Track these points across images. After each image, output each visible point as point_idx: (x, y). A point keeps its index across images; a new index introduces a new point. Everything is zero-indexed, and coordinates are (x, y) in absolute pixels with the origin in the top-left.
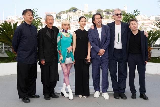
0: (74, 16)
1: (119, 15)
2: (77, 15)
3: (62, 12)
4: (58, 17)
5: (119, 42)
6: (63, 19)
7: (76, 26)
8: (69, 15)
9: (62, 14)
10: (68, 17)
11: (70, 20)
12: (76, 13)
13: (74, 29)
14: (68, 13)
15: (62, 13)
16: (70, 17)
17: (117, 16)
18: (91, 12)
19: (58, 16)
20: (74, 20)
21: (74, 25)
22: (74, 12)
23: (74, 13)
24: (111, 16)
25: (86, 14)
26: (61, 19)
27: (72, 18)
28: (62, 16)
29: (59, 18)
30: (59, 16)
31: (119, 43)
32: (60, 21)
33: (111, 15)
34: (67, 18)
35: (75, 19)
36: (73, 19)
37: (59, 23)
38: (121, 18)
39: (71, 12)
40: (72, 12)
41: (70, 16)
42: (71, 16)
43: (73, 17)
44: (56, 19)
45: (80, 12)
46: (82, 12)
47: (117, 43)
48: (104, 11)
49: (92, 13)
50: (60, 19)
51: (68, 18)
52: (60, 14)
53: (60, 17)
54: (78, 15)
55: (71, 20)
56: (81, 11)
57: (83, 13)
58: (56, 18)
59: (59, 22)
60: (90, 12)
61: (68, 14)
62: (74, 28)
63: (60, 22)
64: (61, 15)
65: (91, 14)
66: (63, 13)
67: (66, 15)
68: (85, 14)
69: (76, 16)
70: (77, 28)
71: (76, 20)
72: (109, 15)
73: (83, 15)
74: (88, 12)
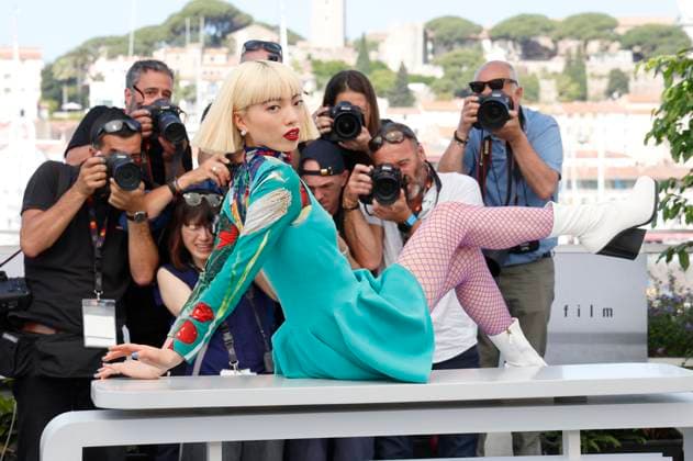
0: (212, 82)
3: (98, 42)
4: (66, 91)
9: (101, 65)
12: (230, 53)
14: (158, 55)
15: (103, 50)
18: (375, 46)
19: (62, 82)
22: (215, 42)
23: (218, 55)
24: (555, 74)
25: (326, 58)
27: (193, 100)
28: (99, 78)
29: (71, 99)
30: (71, 81)
33: (556, 65)
39: (182, 44)
40: (195, 40)
43: (202, 86)
44: (45, 113)
48: (493, 30)
49: (382, 46)
52: (83, 67)
53: (86, 89)
57: (299, 53)
58: (45, 97)
60: (364, 47)
64: (94, 70)
65: (373, 56)
66: (112, 57)
68: (316, 56)
72: (544, 70)
73: (296, 67)
74: (347, 45)
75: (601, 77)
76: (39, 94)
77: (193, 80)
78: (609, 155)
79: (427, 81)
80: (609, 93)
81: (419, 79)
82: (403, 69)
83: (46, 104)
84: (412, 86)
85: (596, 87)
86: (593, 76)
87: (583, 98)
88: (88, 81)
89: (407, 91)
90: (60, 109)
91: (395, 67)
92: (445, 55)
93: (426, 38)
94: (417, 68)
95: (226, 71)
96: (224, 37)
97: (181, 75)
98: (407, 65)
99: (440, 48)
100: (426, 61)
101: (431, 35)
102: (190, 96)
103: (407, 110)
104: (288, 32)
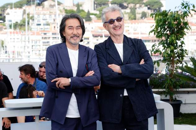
0: (39, 15)
2: (45, 12)
3: (8, 4)
6: (10, 21)
7: (45, 38)
8: (27, 12)
9: (8, 10)
10: (26, 16)
11: (28, 24)
12: (43, 7)
13: (40, 46)
14: (24, 8)
15: (9, 6)
16: (28, 17)
18: (81, 5)
20: (40, 25)
21: (40, 37)
22: (39, 4)
23: (40, 8)
24: (128, 13)
25: (68, 9)
26: (7, 23)
27: (33, 20)
28: (8, 14)
29: (1, 19)
30: (1, 15)
32: (4, 27)
33: (128, 10)
34: (21, 19)
35: (42, 22)
36: (36, 22)
37: (2, 32)
39: (30, 5)
40: (34, 4)
41: (28, 14)
42: (31, 16)
43: (36, 16)
45: (54, 5)
46: (59, 4)
48: (112, 2)
49: (83, 6)
50: (4, 21)
51: (24, 18)
52: (4, 11)
53: (5, 17)
54: (48, 12)
55: (32, 24)
56: (56, 3)
57: (61, 7)
59: (1, 29)
60: (78, 6)
61: (24, 10)
62: (41, 44)
63: (6, 29)
64: (7, 12)
65: (81, 8)
66: (11, 8)
67: (19, 11)
68: (66, 8)
69: (45, 15)
70: (48, 42)
71: (44, 25)
72: (125, 12)
73: (61, 11)
74: (74, 5)
75: (139, 14)
77: (33, 14)
78: (142, 34)
79: (95, 15)
80: (142, 18)
81: (93, 14)
82: (89, 12)
84: (91, 16)
85: (138, 16)
86: (138, 13)
87: (135, 19)
88: (5, 15)
89: (90, 17)
91: (86, 11)
92: (99, 8)
93: (94, 3)
94: (92, 11)
95: (42, 12)
96: (41, 3)
97: (30, 13)
98: (90, 11)
99: (98, 6)
100: (94, 9)
101: (96, 2)
102: (32, 18)
103: (89, 22)
104: (58, 2)
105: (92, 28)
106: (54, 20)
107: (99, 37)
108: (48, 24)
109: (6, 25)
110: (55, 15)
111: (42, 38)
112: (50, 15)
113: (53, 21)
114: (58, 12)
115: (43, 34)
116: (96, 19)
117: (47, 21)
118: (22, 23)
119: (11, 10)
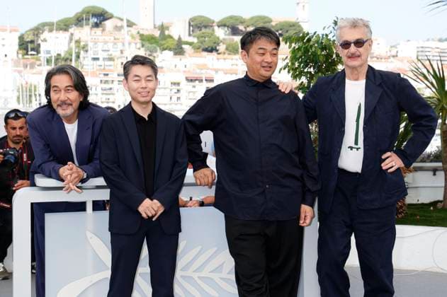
0: (96, 43)
1: (353, 48)
2: (107, 38)
3: (44, 25)
4: (30, 46)
5: (356, 143)
6: (48, 52)
7: (106, 82)
8: (75, 38)
9: (46, 35)
10: (73, 45)
11: (78, 57)
12: (103, 30)
13: (97, 94)
14: (71, 30)
15: (47, 28)
16: (78, 47)
17: (346, 51)
18: (167, 28)
19: (28, 42)
20: (98, 59)
21: (96, 81)
22: (97, 25)
23: (98, 31)
25: (146, 33)
26: (43, 55)
27: (87, 51)
28: (45, 40)
29: (32, 49)
30: (32, 42)
31: (358, 149)
32: (38, 63)
34: (67, 48)
35: (101, 55)
36: (91, 54)
37: (34, 71)
38: (359, 56)
39: (82, 26)
40: (87, 24)
41: (78, 42)
42: (82, 44)
43: (90, 45)
44: (20, 56)
45: (122, 27)
46: (130, 24)
47: (351, 148)
48: (219, 22)
49: (170, 28)
50: (38, 52)
51: (70, 49)
52: (37, 35)
53: (39, 45)
54: (112, 38)
55: (84, 58)
56: (125, 24)
57: (134, 31)
58: (20, 49)
59: (32, 66)
60: (162, 28)
61: (72, 34)
62: (99, 91)
63: (40, 65)
64: (42, 37)
65: (167, 33)
66: (51, 31)
67: (64, 36)
68: (141, 32)
69: (106, 43)
70: (111, 89)
71: (104, 59)
73: (133, 37)
74: (155, 28)
76: (17, 47)
77: (87, 41)
79: (190, 44)
81: (187, 43)
82: (180, 39)
83: (21, 52)
84: (184, 46)
88: (40, 42)
89: (181, 48)
90: (27, 54)
91: (176, 38)
92: (198, 33)
93: (190, 25)
94: (186, 38)
95: (101, 39)
96: (100, 23)
97: (82, 39)
98: (181, 36)
99: (196, 30)
100: (190, 35)
101: (192, 23)
102: (85, 48)
103: (181, 56)
104: (128, 21)
105: (186, 66)
106: (122, 52)
107: (197, 82)
108: (111, 59)
109: (42, 59)
110: (123, 45)
111: (101, 81)
112: (115, 44)
113: (119, 52)
114: (128, 38)
115: (102, 76)
116: (193, 51)
117: (110, 53)
118: (67, 56)
119: (51, 34)
